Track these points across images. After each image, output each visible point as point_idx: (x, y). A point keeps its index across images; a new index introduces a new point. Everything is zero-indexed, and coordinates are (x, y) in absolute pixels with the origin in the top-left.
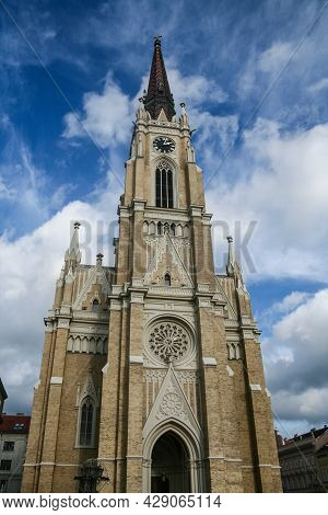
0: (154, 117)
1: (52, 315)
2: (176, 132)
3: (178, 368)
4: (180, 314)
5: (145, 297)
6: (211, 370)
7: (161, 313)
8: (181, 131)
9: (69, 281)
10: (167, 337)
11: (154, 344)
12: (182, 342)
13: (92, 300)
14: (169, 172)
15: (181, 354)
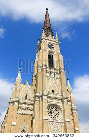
0: (47, 36)
1: (12, 100)
2: (55, 43)
3: (57, 121)
4: (58, 103)
5: (48, 97)
6: (68, 123)
7: (52, 102)
8: (56, 42)
9: (18, 89)
10: (53, 111)
11: (49, 112)
12: (57, 113)
13: (25, 96)
14: (53, 55)
15: (57, 116)
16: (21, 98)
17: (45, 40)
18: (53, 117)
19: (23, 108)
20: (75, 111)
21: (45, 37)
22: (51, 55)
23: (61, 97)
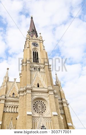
0: (32, 37)
3: (44, 116)
5: (31, 91)
8: (40, 41)
10: (39, 105)
11: (35, 108)
12: (44, 107)
13: (12, 93)
14: (37, 52)
15: (44, 111)
16: (8, 96)
17: (30, 39)
18: (39, 112)
19: (10, 106)
20: (66, 105)
21: (29, 38)
22: (35, 52)
23: (46, 90)
